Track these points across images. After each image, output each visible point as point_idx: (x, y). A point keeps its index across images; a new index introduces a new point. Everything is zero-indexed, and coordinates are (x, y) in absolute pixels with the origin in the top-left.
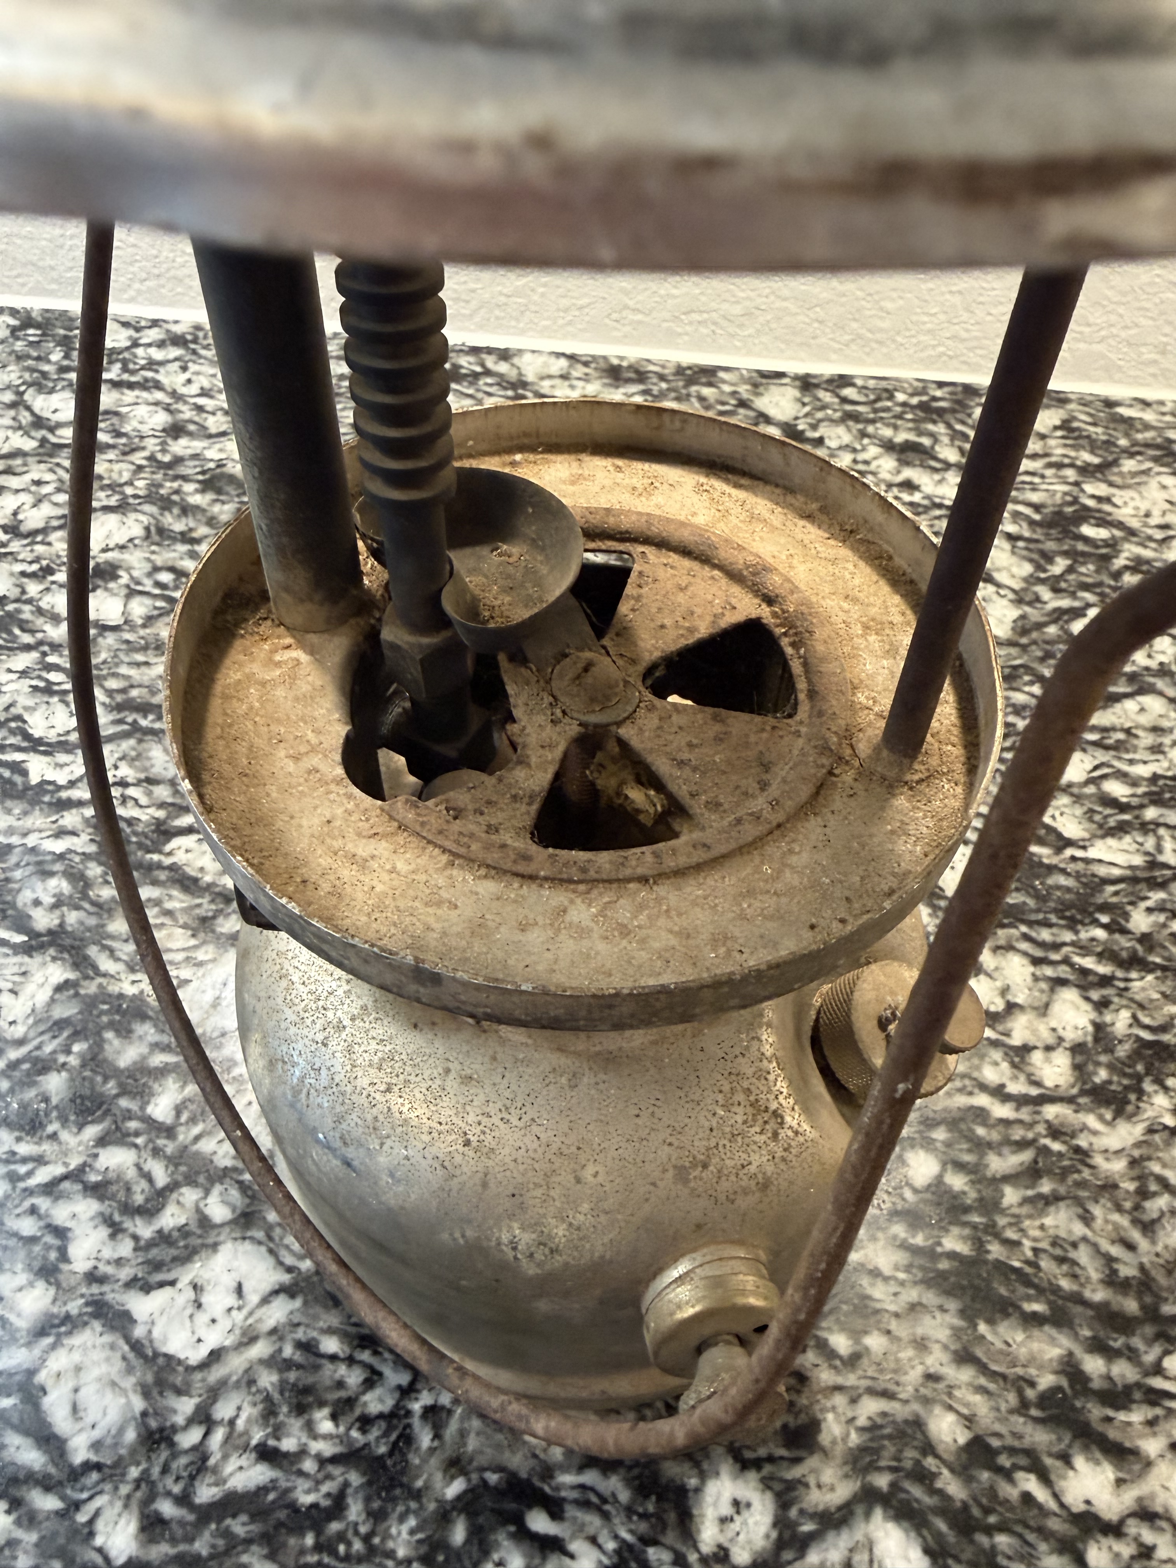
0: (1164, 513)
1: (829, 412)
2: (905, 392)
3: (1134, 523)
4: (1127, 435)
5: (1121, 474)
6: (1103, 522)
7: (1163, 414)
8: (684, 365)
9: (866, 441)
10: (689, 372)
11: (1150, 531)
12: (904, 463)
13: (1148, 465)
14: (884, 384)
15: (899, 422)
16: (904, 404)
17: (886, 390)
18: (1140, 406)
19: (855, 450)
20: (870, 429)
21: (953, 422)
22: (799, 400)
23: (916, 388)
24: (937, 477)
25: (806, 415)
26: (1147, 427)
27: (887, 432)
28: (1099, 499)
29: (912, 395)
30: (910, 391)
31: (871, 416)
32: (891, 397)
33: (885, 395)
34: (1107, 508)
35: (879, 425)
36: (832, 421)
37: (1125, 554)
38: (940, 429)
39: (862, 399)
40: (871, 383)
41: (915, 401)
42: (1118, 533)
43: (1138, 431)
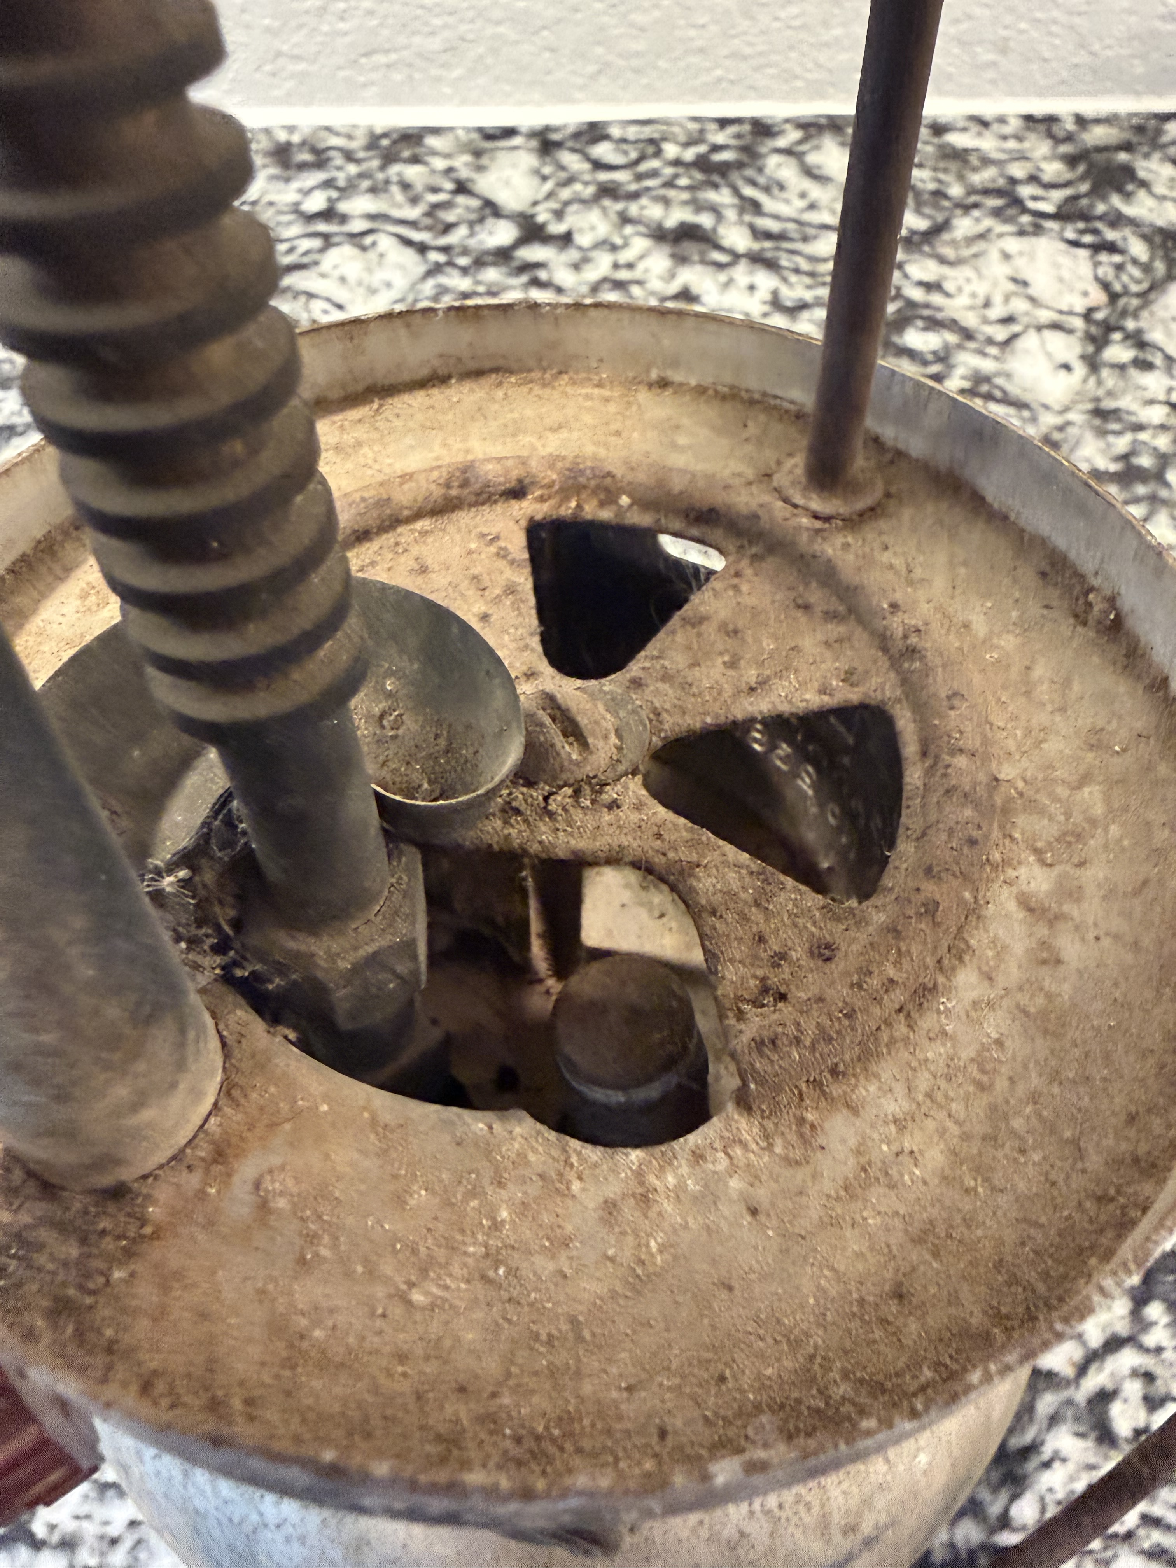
0: (1007, 298)
1: (578, 187)
2: (677, 143)
3: (970, 320)
4: (961, 177)
5: (954, 243)
6: (934, 324)
7: (1005, 138)
8: (379, 131)
9: (629, 230)
10: (385, 142)
11: (989, 330)
12: (681, 260)
13: (988, 222)
14: (648, 132)
15: (671, 193)
16: (677, 163)
17: (652, 141)
18: (975, 128)
19: (614, 248)
20: (633, 209)
21: (740, 183)
22: (537, 172)
23: (689, 133)
24: (723, 277)
25: (550, 195)
26: (986, 161)
27: (654, 212)
28: (929, 287)
29: (687, 144)
30: (682, 138)
31: (633, 187)
32: (658, 153)
33: (650, 150)
34: (936, 299)
35: (644, 201)
36: (583, 202)
37: (960, 371)
38: (723, 197)
39: (619, 160)
40: (632, 132)
41: (690, 154)
42: (952, 338)
43: (975, 170)
